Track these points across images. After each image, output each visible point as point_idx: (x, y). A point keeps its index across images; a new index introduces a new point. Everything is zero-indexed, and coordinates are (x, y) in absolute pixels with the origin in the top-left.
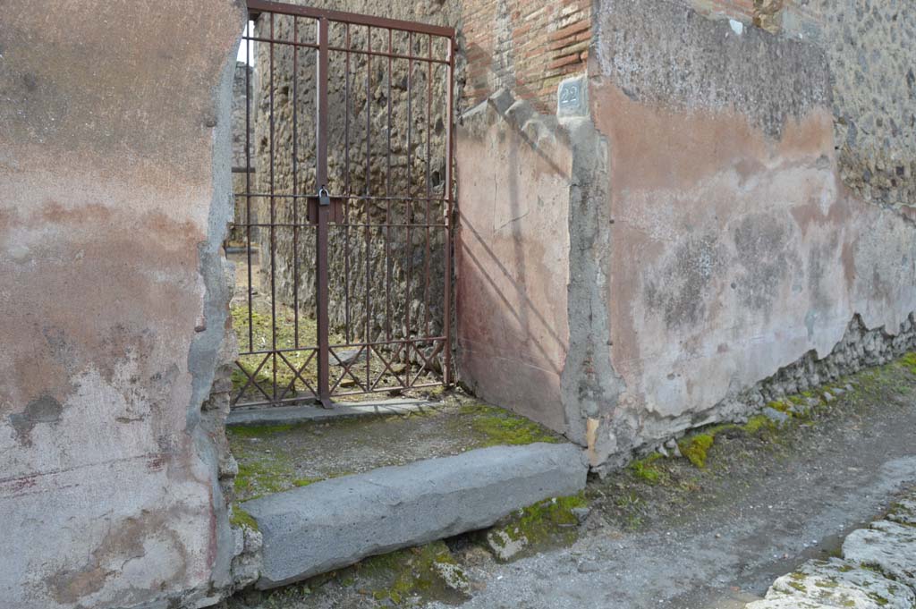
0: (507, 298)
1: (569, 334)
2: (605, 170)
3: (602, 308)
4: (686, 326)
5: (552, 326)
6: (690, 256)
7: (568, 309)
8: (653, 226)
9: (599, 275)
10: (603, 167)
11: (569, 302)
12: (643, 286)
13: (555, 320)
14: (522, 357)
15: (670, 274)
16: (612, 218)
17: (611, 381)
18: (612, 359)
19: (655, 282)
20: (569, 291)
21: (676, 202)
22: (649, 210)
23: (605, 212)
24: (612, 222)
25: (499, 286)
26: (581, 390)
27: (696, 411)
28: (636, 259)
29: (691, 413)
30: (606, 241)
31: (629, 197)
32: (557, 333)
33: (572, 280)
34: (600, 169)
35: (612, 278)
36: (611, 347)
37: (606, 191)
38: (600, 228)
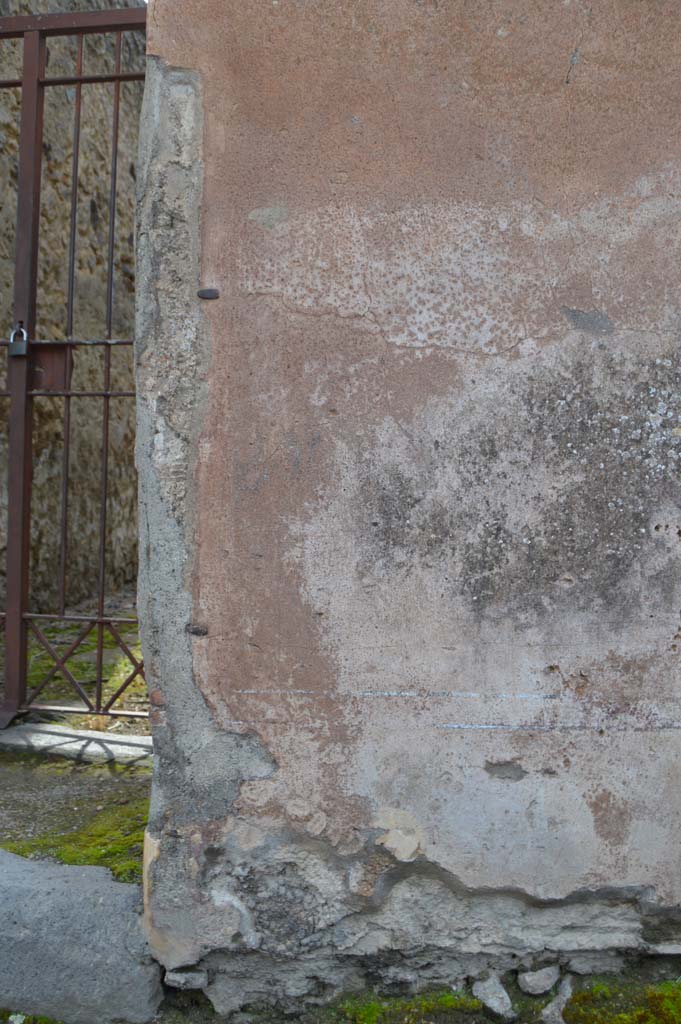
2: (185, 159)
3: (170, 529)
4: (575, 623)
6: (593, 409)
8: (401, 310)
9: (159, 438)
10: (179, 152)
12: (350, 480)
15: (494, 454)
16: (211, 283)
17: (207, 738)
18: (204, 676)
19: (409, 471)
21: (516, 241)
22: (380, 265)
23: (185, 269)
24: (207, 295)
27: (652, 899)
28: (318, 400)
29: (634, 902)
30: (185, 345)
31: (282, 228)
34: (167, 156)
35: (206, 447)
36: (203, 641)
37: (186, 214)
38: (166, 311)
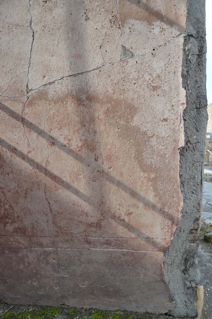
0: (56, 172)
1: (182, 203)
5: (151, 197)
7: (181, 176)
11: (181, 167)
13: (155, 190)
14: (89, 242)
20: (181, 155)
25: (38, 160)
26: (186, 260)
32: (159, 205)
33: (187, 142)
